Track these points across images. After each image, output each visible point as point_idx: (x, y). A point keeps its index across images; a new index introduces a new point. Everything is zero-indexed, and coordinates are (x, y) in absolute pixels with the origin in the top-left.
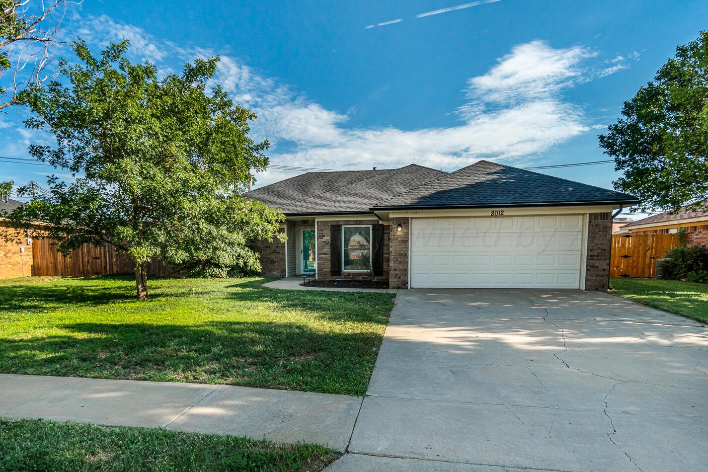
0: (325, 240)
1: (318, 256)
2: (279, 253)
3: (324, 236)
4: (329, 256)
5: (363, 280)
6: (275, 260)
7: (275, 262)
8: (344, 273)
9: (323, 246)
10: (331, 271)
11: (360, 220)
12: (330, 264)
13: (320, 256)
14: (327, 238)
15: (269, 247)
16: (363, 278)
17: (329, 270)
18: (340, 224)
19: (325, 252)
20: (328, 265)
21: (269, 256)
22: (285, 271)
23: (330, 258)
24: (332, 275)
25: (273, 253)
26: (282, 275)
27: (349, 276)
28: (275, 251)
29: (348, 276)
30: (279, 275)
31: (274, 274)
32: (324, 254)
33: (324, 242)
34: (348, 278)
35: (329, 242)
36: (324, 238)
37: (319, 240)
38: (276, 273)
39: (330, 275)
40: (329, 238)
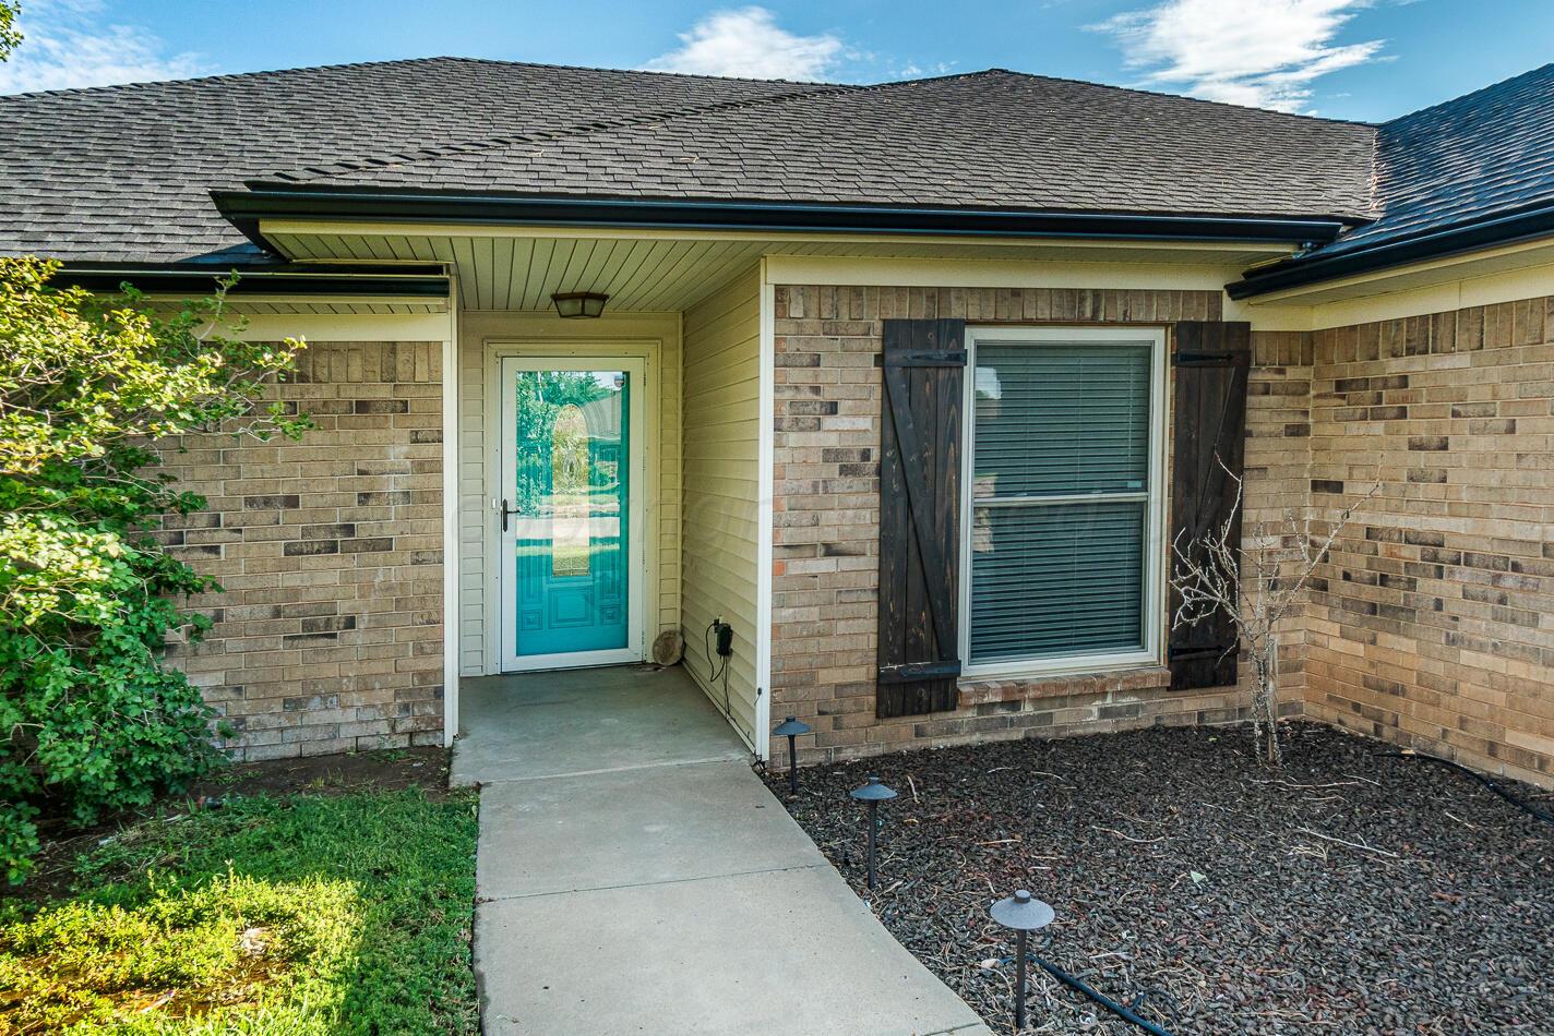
0: (832, 441)
1: (778, 569)
2: (386, 545)
3: (832, 409)
4: (864, 569)
5: (1108, 727)
6: (343, 608)
7: (350, 623)
8: (981, 688)
9: (822, 487)
10: (883, 683)
11: (1096, 293)
12: (871, 625)
13: (797, 567)
14: (858, 426)
15: (292, 502)
16: (1105, 713)
17: (864, 673)
18: (957, 312)
19: (831, 537)
20: (860, 630)
21: (291, 580)
22: (439, 693)
23: (873, 580)
24: (883, 712)
25: (332, 548)
26: (409, 724)
27: (1014, 705)
28: (349, 529)
29: (1001, 712)
30: (384, 728)
31: (337, 726)
32: (830, 551)
33: (829, 455)
34: (1004, 723)
35: (865, 455)
36: (829, 422)
37: (793, 439)
38: (351, 715)
39: (871, 717)
40: (865, 423)
